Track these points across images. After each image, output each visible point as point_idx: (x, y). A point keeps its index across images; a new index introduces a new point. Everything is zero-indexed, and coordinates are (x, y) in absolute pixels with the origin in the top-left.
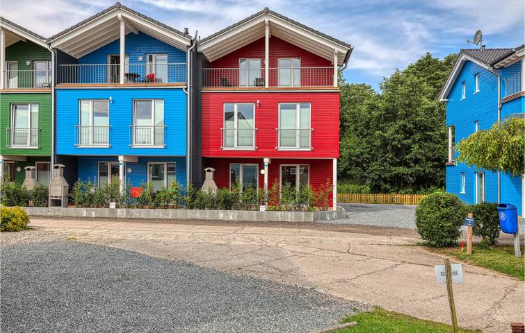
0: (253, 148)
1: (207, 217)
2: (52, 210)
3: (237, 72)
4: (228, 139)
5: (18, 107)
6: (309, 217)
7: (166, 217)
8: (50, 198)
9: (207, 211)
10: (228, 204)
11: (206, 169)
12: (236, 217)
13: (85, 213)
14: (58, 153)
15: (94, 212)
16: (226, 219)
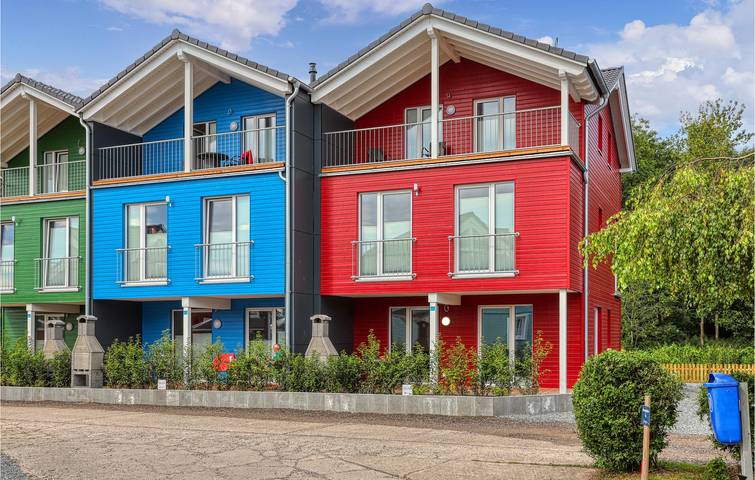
0: (408, 276)
1: (306, 406)
2: (74, 392)
3: (401, 132)
4: (367, 261)
5: (57, 223)
6: (484, 406)
7: (240, 406)
8: (73, 373)
9: (291, 394)
10: (350, 382)
11: (312, 318)
12: (354, 407)
13: (120, 396)
14: (96, 296)
15: (133, 396)
16: (337, 409)
